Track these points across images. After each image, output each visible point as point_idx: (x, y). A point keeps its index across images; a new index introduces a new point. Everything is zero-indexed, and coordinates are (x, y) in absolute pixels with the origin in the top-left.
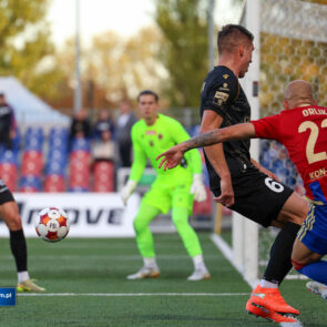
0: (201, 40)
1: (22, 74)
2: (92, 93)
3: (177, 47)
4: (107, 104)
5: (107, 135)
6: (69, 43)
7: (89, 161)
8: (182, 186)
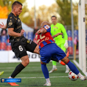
2: (39, 22)
3: (62, 9)
8: (64, 44)
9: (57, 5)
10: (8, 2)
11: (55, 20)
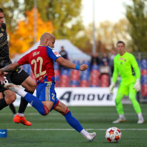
0: (145, 24)
2: (100, 46)
3: (135, 27)
4: (106, 51)
5: (106, 63)
6: (90, 26)
7: (99, 74)
8: (134, 83)
9: (127, 21)
10: (53, 15)
11: (122, 48)
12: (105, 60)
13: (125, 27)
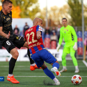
0: (80, 8)
1: (32, 17)
3: (73, 10)
4: (55, 25)
5: (54, 34)
6: (44, 9)
7: (50, 41)
10: (21, 2)
11: (66, 22)
12: (54, 31)
13: (67, 10)
